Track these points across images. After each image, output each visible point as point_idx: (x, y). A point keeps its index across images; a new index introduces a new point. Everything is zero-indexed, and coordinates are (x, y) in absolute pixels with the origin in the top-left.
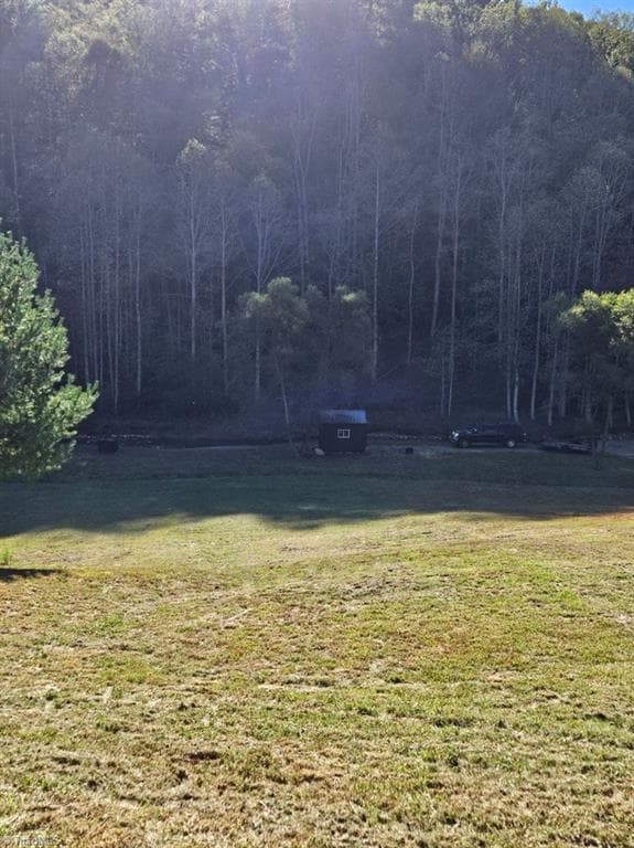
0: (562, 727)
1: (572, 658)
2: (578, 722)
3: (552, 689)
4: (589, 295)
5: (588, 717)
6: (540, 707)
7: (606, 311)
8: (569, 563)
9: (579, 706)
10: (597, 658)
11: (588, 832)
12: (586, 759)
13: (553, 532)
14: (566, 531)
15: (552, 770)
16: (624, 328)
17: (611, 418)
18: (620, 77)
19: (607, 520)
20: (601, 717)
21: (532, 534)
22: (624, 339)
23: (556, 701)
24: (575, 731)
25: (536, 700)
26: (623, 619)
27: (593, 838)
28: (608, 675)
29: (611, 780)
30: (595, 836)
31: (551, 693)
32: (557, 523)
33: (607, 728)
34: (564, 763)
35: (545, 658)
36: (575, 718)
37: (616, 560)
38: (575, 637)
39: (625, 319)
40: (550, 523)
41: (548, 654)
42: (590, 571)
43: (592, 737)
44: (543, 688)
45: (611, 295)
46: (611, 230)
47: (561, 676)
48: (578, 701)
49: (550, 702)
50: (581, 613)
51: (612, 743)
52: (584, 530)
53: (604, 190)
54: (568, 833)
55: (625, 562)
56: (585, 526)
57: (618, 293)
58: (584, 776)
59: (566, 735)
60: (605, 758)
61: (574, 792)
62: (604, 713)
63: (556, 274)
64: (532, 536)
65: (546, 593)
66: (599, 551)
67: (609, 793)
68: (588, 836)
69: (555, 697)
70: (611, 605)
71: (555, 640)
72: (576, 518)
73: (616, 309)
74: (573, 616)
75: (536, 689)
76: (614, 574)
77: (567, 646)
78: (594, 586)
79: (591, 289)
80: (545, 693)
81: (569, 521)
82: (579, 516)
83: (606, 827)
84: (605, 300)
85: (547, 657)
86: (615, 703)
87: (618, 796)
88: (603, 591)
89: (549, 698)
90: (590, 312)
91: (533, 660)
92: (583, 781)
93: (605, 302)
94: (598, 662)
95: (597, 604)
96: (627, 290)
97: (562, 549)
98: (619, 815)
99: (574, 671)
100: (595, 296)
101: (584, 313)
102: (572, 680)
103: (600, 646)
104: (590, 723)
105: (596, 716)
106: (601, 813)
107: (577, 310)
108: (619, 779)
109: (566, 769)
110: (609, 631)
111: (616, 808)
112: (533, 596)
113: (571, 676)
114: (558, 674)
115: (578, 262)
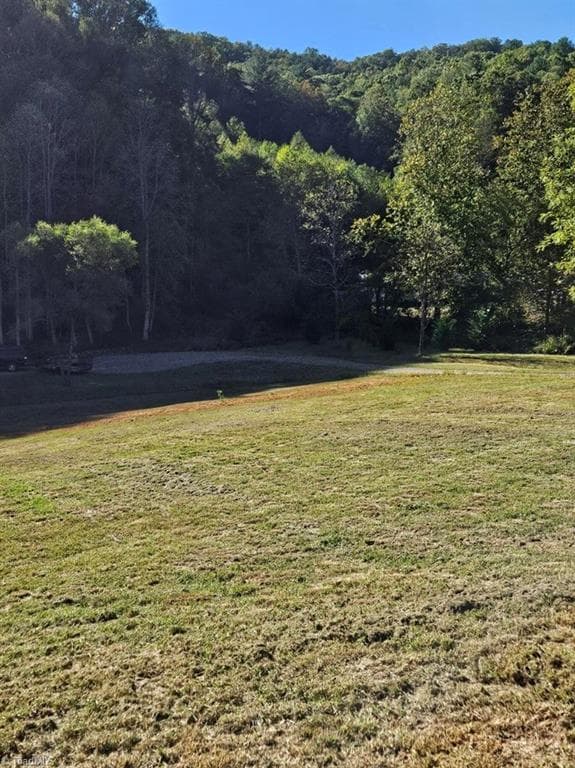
0: (32, 619)
1: (44, 557)
2: (48, 611)
3: (24, 588)
4: (42, 224)
5: (57, 605)
6: (13, 607)
7: (60, 241)
8: (42, 472)
9: (50, 597)
10: (67, 552)
11: (44, 706)
12: (52, 641)
13: (28, 447)
14: (40, 445)
15: (18, 661)
16: (77, 256)
17: (75, 338)
18: (49, 21)
19: (77, 430)
20: (69, 602)
21: (9, 452)
22: (79, 266)
23: (29, 598)
24: (43, 620)
25: (9, 602)
26: (89, 513)
27: (49, 709)
28: (77, 565)
29: (72, 654)
30: (51, 707)
31: (23, 592)
32: (31, 438)
33: (74, 610)
34: (30, 651)
35: (18, 563)
36: (45, 609)
37: (83, 464)
38: (46, 538)
39: (77, 248)
40: (25, 439)
41: (21, 558)
42: (60, 476)
43: (59, 621)
44: (16, 590)
45: (62, 226)
46: (57, 166)
47: (34, 575)
48: (48, 594)
49: (22, 601)
50: (51, 515)
51: (77, 622)
52: (56, 441)
53: (46, 127)
54: (26, 712)
55: (92, 463)
56: (57, 437)
57: (69, 224)
58: (47, 658)
59: (35, 626)
60: (70, 636)
61: (36, 675)
62: (71, 597)
63: (10, 205)
64: (7, 453)
65: (19, 503)
66: (70, 458)
67: (68, 666)
68: (45, 709)
69: (27, 595)
70: (79, 503)
71: (27, 544)
72: (48, 432)
73: (69, 238)
74: (44, 519)
75: (10, 592)
76: (81, 475)
77: (39, 547)
78: (64, 488)
79: (44, 220)
80: (18, 594)
81: (43, 435)
82: (51, 429)
83: (60, 697)
84: (58, 230)
85: (20, 561)
86: (82, 587)
87: (77, 666)
88: (72, 492)
89: (22, 597)
90: (45, 241)
91: (8, 566)
92: (45, 662)
93: (58, 232)
94: (67, 555)
95: (66, 504)
96: (77, 222)
97: (33, 461)
98: (73, 683)
99: (45, 568)
100: (48, 226)
101: (39, 242)
102: (43, 576)
103: (69, 541)
104: (57, 610)
105: (64, 602)
106: (57, 686)
107: (33, 239)
108: (79, 651)
109: (31, 655)
110: (77, 526)
111: (72, 677)
112: (7, 508)
113: (42, 573)
114: (30, 573)
115: (29, 194)
